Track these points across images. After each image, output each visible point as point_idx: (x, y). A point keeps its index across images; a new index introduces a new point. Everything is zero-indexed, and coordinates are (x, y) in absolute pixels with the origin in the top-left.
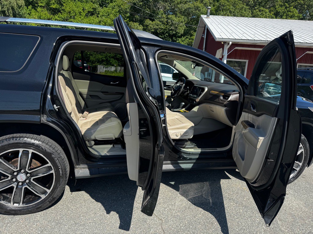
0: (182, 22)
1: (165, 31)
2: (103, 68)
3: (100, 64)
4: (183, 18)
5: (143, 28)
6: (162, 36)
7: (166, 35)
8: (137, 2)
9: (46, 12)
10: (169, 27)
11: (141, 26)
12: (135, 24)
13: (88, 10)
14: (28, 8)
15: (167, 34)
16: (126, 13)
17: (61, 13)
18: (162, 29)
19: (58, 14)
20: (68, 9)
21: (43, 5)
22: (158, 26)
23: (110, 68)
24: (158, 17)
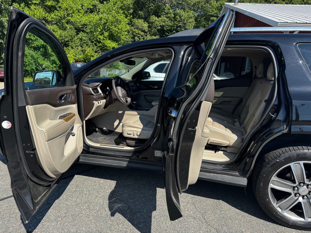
2: (106, 71)
4: (191, 13)
5: (148, 25)
9: (41, 10)
10: (177, 24)
11: (146, 23)
12: (140, 21)
13: (87, 7)
14: (20, 6)
16: (129, 9)
17: (57, 10)
18: (170, 25)
19: (54, 12)
20: (64, 6)
21: (38, 3)
22: (164, 22)
23: (114, 71)
24: (164, 13)
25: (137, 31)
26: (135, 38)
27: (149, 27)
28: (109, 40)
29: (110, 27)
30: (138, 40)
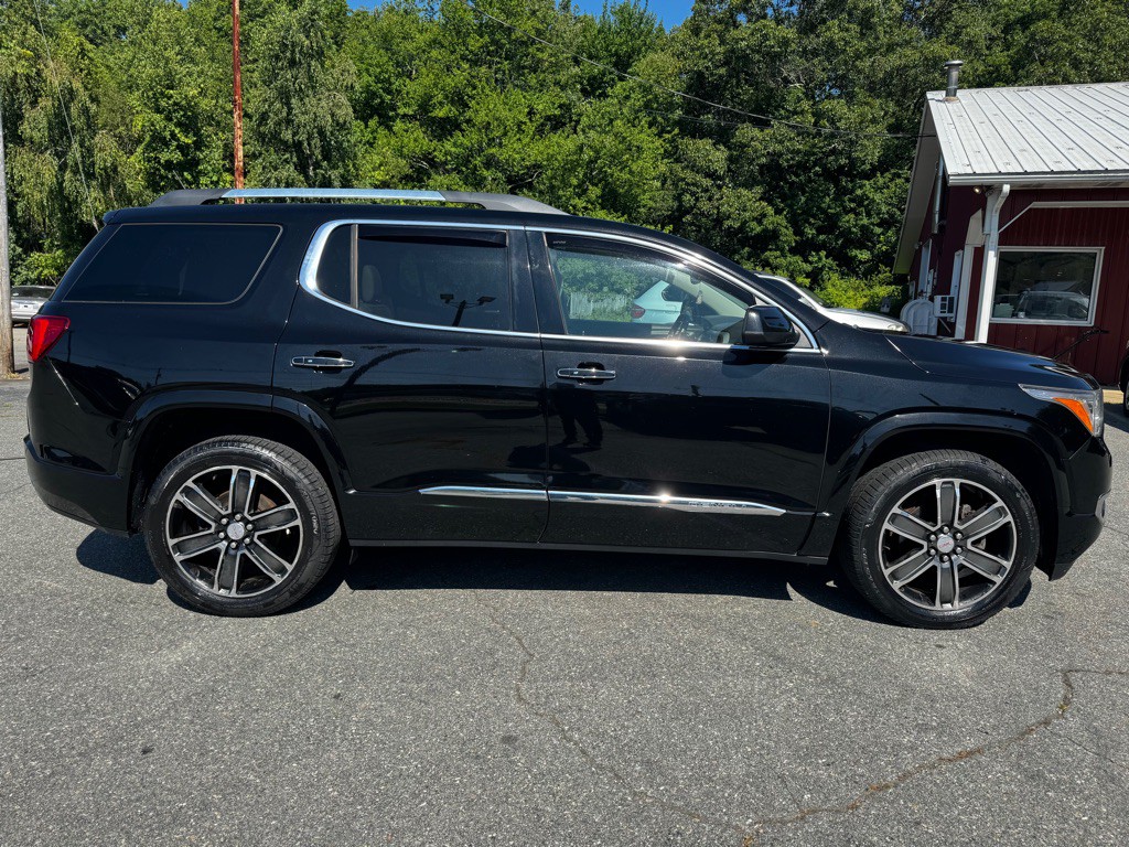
0: (874, 121)
1: (809, 160)
2: (586, 302)
3: (578, 289)
4: (878, 107)
5: (726, 154)
6: (797, 176)
7: (816, 174)
8: (707, 68)
9: (419, 133)
10: (822, 144)
11: (722, 148)
12: (700, 143)
13: (543, 114)
14: (367, 126)
15: (817, 168)
16: (671, 107)
17: (462, 131)
18: (798, 152)
19: (452, 137)
20: (481, 118)
21: (411, 113)
22: (781, 142)
23: (610, 301)
24: (782, 112)
25: (689, 176)
26: (684, 198)
27: (731, 159)
28: (603, 208)
29: (606, 172)
30: (692, 202)
